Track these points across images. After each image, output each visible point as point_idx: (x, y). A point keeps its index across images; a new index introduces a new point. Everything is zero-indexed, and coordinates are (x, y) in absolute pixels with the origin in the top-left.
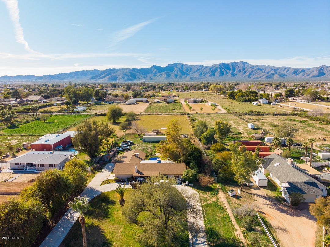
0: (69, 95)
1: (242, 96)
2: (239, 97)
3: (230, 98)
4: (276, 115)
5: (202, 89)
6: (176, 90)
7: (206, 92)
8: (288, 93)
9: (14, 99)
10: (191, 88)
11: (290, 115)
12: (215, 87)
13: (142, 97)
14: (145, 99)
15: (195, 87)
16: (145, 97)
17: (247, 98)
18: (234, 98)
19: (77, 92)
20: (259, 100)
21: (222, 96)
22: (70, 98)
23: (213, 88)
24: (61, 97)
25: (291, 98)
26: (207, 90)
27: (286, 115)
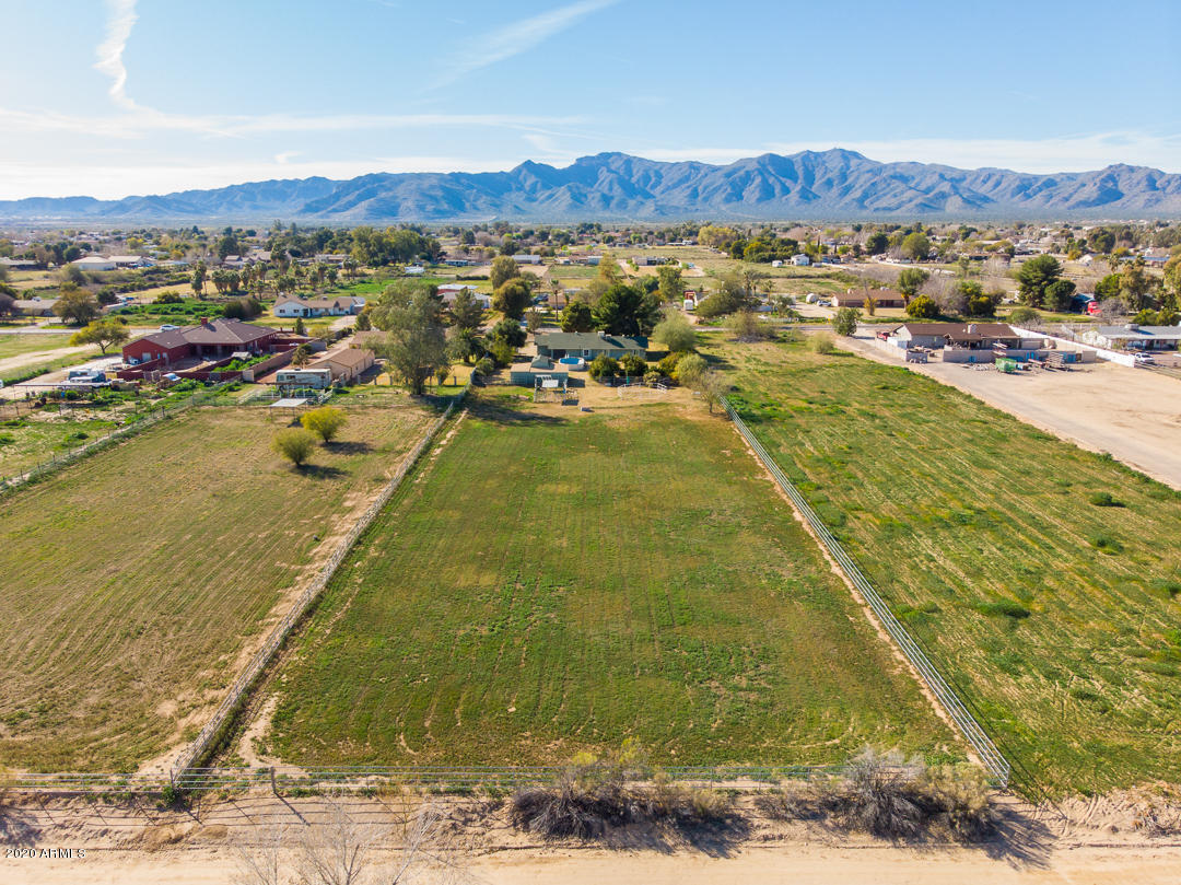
0: (368, 246)
1: (759, 250)
2: (751, 253)
3: (735, 258)
4: (793, 277)
5: (682, 240)
6: (607, 242)
7: (690, 247)
8: (874, 245)
9: (236, 257)
10: (650, 237)
11: (819, 277)
12: (710, 233)
13: (528, 252)
14: (537, 258)
15: (662, 236)
16: (536, 253)
17: (767, 254)
18: (742, 257)
19: (385, 240)
20: (793, 259)
21: (724, 254)
22: (369, 252)
23: (705, 236)
24: (331, 253)
25: (874, 257)
26: (693, 244)
27: (811, 277)
